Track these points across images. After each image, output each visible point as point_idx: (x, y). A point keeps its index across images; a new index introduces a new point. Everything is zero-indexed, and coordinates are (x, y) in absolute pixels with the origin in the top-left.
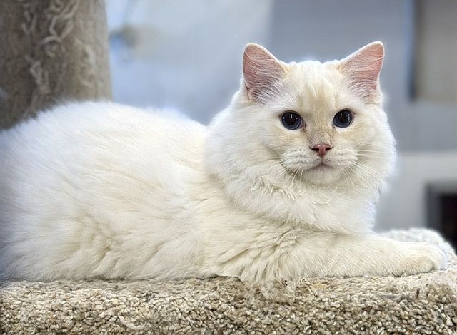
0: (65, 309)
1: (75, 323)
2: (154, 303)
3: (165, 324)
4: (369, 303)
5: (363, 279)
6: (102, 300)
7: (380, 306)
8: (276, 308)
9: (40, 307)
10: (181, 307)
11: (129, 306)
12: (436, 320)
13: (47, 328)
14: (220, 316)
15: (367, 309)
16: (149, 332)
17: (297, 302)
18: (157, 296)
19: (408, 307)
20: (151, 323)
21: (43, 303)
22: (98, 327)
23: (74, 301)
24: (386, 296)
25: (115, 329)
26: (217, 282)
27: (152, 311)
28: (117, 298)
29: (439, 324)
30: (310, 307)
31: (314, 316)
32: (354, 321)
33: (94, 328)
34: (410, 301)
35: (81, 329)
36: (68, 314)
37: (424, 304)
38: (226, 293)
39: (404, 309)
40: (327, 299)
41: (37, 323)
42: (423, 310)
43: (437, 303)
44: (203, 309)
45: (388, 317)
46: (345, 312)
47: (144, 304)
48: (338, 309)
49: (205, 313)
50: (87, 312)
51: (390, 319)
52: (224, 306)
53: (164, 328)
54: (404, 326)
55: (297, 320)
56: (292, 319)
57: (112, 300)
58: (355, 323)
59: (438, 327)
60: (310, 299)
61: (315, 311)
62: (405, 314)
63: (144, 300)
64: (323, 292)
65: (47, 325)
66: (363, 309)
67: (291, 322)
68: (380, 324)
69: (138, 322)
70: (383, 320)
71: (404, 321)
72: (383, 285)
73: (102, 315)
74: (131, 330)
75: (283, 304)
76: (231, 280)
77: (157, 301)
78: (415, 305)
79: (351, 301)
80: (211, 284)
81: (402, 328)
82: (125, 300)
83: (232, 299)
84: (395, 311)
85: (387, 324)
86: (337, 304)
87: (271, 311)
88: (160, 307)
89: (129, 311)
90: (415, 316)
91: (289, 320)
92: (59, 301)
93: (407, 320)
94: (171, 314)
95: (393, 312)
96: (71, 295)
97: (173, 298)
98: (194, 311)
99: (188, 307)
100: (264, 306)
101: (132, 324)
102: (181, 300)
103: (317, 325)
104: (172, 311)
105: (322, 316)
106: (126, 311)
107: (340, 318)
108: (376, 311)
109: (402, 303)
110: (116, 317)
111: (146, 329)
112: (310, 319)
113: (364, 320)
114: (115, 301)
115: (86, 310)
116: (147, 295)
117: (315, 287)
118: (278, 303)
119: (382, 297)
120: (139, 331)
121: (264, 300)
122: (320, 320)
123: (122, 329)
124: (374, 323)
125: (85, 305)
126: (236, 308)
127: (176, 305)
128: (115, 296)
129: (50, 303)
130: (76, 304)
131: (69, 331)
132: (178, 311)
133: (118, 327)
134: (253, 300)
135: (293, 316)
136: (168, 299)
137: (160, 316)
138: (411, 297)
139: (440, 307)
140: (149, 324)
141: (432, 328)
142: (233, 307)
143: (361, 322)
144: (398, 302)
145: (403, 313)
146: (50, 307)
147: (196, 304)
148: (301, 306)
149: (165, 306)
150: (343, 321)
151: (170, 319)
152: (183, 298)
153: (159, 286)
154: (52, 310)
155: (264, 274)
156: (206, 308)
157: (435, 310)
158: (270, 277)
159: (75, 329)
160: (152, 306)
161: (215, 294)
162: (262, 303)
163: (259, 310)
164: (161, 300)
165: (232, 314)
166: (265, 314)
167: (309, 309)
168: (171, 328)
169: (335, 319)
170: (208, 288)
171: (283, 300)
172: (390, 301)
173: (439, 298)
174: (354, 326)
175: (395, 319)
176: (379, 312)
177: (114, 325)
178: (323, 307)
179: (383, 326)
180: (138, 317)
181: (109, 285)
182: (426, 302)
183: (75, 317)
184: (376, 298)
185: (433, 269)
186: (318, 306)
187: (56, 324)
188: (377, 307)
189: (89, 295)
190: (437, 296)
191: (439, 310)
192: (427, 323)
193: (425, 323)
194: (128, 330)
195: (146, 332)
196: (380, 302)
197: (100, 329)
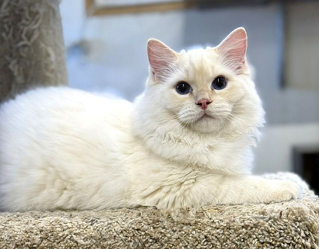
0: (35, 231)
1: (42, 241)
2: (97, 226)
3: (105, 240)
4: (247, 222)
5: (243, 206)
6: (61, 225)
7: (254, 225)
8: (182, 227)
9: (17, 230)
10: (116, 228)
11: (79, 228)
12: (293, 233)
13: (22, 245)
14: (143, 233)
15: (246, 227)
16: (94, 246)
17: (196, 223)
18: (99, 221)
19: (274, 224)
20: (95, 239)
21: (19, 227)
22: (58, 243)
23: (41, 225)
24: (258, 218)
25: (70, 244)
26: (141, 210)
27: (96, 231)
28: (71, 223)
29: (295, 236)
30: (205, 226)
31: (209, 232)
32: (236, 235)
33: (55, 244)
34: (275, 220)
35: (46, 244)
36: (37, 234)
37: (285, 222)
38: (147, 218)
39: (271, 226)
40: (217, 221)
41: (16, 241)
42: (285, 227)
43: (295, 221)
44: (131, 229)
45: (260, 232)
46: (230, 229)
47: (90, 226)
48: (225, 227)
49: (132, 232)
50: (50, 232)
51: (261, 233)
52: (146, 227)
53: (104, 243)
54: (271, 238)
55: (197, 235)
56: (193, 234)
57: (68, 224)
58: (237, 237)
59: (295, 238)
60: (206, 220)
61: (209, 229)
62: (272, 230)
63: (90, 224)
64: (215, 216)
65: (22, 242)
66: (243, 227)
67: (192, 237)
68: (255, 236)
69: (86, 239)
70: (256, 234)
71: (271, 234)
72: (257, 209)
73: (61, 234)
74: (82, 245)
75: (187, 224)
76: (150, 208)
77: (99, 224)
78: (279, 223)
79: (234, 221)
80: (137, 212)
81: (270, 239)
82: (76, 224)
83: (151, 221)
84: (265, 227)
85: (260, 236)
86: (224, 223)
87: (178, 230)
88: (101, 229)
89: (80, 231)
90: (279, 231)
91: (191, 235)
92: (31, 225)
93: (273, 233)
94: (109, 233)
95: (263, 228)
96: (39, 221)
97: (110, 222)
98: (125, 230)
99: (120, 228)
100: (174, 226)
101: (82, 240)
102: (116, 224)
103: (211, 238)
104: (110, 231)
105: (214, 232)
106: (77, 232)
107: (227, 233)
108: (252, 228)
109: (269, 222)
110: (70, 235)
111: (92, 244)
112: (205, 234)
113: (243, 234)
114: (70, 225)
115: (49, 231)
116: (92, 221)
117: (209, 212)
118: (183, 224)
119: (256, 218)
120: (87, 245)
121: (174, 222)
122: (213, 235)
123: (75, 244)
124: (250, 236)
125: (49, 228)
126: (154, 228)
127: (112, 227)
128: (70, 221)
129: (24, 227)
130: (42, 228)
131: (38, 246)
132: (113, 231)
133: (72, 243)
134: (166, 222)
135: (194, 232)
136: (106, 223)
137: (101, 234)
138: (276, 217)
139: (296, 224)
140: (93, 240)
141: (291, 238)
142: (152, 227)
143: (241, 236)
144: (267, 221)
145: (270, 229)
146: (24, 230)
147: (126, 226)
148: (199, 226)
149: (105, 228)
150: (229, 235)
151: (108, 236)
152: (117, 222)
153: (100, 214)
154: (26, 232)
155: (174, 203)
156: (133, 228)
157: (293, 226)
158: (178, 205)
159: (42, 245)
160: (95, 228)
161: (139, 218)
162: (172, 224)
163: (170, 230)
164: (102, 223)
165: (151, 232)
166: (174, 231)
167: (205, 228)
168: (109, 242)
169: (223, 234)
170: (135, 215)
171: (187, 222)
172: (261, 221)
173: (296, 218)
174: (237, 239)
175: (265, 233)
176: (254, 229)
177: (69, 241)
178: (214, 226)
179: (257, 238)
180: (86, 236)
181: (66, 213)
182: (287, 221)
183: (42, 236)
184: (252, 219)
185: (292, 198)
186: (212, 225)
187: (29, 241)
188: (252, 225)
189: (51, 221)
190: (294, 216)
191: (296, 226)
192: (288, 235)
193: (286, 235)
194: (79, 245)
195: (92, 246)
196: (254, 221)
197: (59, 244)
